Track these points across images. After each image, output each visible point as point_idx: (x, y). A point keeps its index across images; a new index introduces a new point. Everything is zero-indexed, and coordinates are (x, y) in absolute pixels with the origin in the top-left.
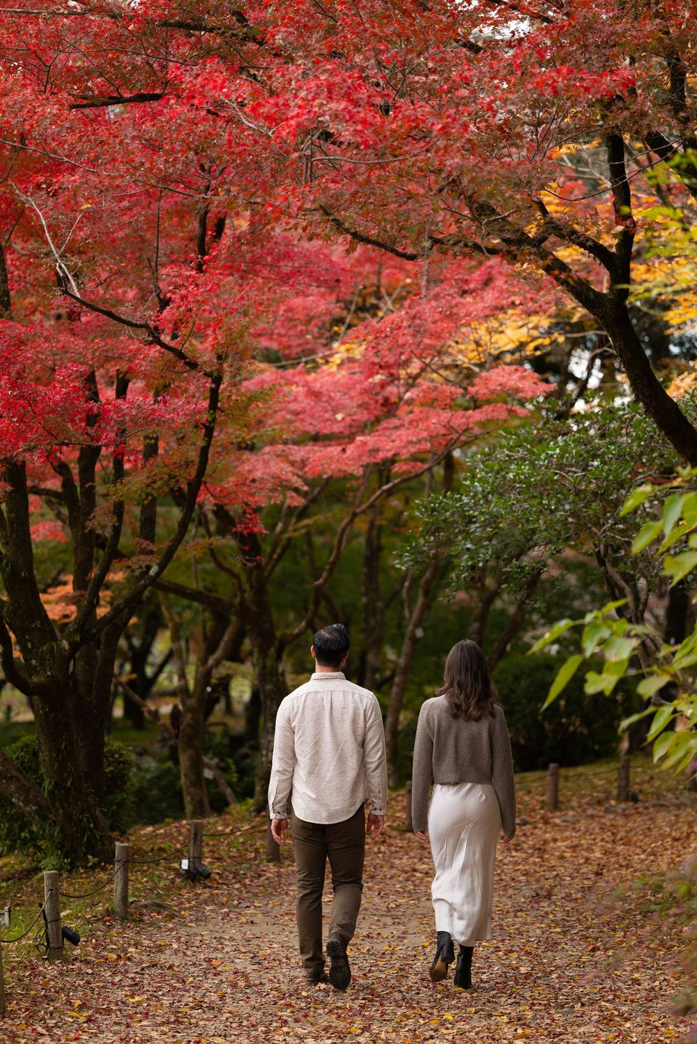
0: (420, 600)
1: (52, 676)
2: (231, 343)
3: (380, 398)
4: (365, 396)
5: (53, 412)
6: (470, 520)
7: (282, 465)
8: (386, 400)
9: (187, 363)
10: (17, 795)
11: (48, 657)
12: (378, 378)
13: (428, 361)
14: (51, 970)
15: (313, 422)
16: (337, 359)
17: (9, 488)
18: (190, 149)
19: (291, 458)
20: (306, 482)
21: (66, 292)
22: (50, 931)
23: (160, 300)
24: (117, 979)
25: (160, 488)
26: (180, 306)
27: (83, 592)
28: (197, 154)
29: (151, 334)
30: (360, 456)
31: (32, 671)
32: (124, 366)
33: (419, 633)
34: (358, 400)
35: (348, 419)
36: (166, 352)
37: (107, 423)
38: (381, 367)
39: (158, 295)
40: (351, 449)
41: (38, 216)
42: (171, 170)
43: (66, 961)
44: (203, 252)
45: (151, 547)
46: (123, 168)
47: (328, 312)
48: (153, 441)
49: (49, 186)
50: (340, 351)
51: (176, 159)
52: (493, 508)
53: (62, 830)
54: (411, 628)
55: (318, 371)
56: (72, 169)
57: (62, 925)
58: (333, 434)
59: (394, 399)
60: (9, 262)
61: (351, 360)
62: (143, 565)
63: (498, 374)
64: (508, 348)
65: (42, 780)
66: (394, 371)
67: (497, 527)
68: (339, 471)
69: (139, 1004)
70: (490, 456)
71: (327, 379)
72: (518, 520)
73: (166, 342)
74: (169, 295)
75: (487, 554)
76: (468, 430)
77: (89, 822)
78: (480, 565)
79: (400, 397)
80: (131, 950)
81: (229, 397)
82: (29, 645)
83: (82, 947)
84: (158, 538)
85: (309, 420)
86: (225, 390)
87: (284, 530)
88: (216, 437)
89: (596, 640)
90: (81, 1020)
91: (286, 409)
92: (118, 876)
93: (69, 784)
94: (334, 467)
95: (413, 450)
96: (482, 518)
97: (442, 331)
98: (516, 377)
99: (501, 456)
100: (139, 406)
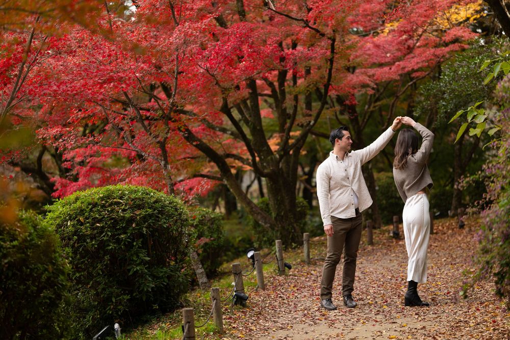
1: (273, 169)
2: (338, 24)
3: (406, 46)
4: (399, 45)
5: (267, 57)
6: (444, 93)
7: (364, 77)
8: (409, 46)
9: (320, 34)
10: (261, 220)
11: (270, 162)
12: (404, 37)
13: (425, 28)
14: (281, 278)
16: (387, 30)
17: (250, 91)
19: (368, 74)
20: (376, 84)
21: (269, 8)
22: (280, 264)
23: (308, 9)
24: (307, 280)
25: (313, 88)
26: (316, 11)
27: (283, 134)
29: (305, 23)
30: (398, 71)
31: (265, 167)
32: (294, 37)
34: (396, 47)
35: (392, 56)
36: (312, 30)
37: (289, 60)
38: (405, 32)
39: (307, 7)
40: (393, 68)
43: (287, 275)
45: (310, 113)
47: (381, 10)
48: (308, 68)
50: (388, 27)
52: (453, 86)
55: (379, 36)
57: (284, 262)
58: (386, 63)
59: (412, 46)
61: (394, 31)
62: (308, 121)
63: (454, 31)
64: (461, 20)
65: (271, 213)
66: (411, 34)
67: (454, 94)
68: (389, 78)
69: (317, 286)
70: (452, 65)
71: (383, 39)
72: (463, 91)
73: (311, 26)
74: (311, 6)
75: (451, 106)
76: (443, 56)
77: (292, 230)
78: (449, 110)
79: (414, 45)
80: (313, 272)
81: (339, 47)
82: (263, 157)
83: (293, 272)
84: (313, 109)
85: (375, 58)
86: (337, 44)
87: (369, 108)
88: (335, 65)
89: (472, 116)
90: (294, 290)
91: (364, 53)
92: (305, 246)
93: (282, 214)
94: (387, 76)
95: (420, 65)
96: (448, 91)
97: (430, 14)
98: (461, 31)
99: (456, 65)
100: (302, 52)
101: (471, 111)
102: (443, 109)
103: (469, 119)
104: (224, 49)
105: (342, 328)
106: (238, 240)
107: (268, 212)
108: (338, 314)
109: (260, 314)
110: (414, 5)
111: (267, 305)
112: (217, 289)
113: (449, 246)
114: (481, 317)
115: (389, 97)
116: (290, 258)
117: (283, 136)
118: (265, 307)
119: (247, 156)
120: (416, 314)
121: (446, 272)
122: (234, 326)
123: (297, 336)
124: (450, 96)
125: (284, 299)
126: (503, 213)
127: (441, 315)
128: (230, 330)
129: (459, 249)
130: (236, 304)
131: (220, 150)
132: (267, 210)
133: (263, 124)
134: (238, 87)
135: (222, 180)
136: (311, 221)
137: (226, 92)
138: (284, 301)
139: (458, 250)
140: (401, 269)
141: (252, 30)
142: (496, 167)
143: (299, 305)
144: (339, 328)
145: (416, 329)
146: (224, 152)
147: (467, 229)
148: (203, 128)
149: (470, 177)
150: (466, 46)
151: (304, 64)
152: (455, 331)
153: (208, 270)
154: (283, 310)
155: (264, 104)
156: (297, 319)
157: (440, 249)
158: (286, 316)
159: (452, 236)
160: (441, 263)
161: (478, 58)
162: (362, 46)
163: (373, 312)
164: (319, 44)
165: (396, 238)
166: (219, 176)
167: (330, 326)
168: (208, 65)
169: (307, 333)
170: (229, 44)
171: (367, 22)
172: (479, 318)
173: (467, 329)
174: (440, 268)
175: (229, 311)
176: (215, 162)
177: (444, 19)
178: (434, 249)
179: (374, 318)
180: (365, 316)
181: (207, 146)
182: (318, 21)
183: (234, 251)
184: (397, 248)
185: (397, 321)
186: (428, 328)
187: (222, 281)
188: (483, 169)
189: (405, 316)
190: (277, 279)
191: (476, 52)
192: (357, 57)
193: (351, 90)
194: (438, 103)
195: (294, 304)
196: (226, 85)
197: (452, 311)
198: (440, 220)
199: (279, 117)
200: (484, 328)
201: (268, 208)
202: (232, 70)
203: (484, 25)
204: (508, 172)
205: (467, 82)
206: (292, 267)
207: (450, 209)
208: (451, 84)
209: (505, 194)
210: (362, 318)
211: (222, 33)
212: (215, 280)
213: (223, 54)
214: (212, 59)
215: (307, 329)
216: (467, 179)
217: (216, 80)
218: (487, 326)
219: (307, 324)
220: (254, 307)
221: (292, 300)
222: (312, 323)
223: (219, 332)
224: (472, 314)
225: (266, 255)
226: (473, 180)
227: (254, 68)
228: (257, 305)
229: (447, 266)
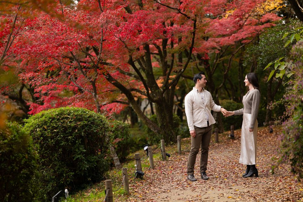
1: (159, 98)
2: (198, 12)
3: (238, 24)
4: (234, 24)
5: (156, 31)
6: (261, 52)
7: (213, 43)
8: (240, 25)
9: (187, 17)
10: (152, 128)
11: (158, 93)
12: (237, 19)
13: (250, 14)
14: (164, 162)
15: (221, 32)
16: (227, 15)
17: (146, 51)
19: (216, 41)
20: (221, 47)
21: (157, 2)
22: (163, 154)
23: (180, 2)
24: (179, 163)
25: (183, 49)
26: (185, 3)
29: (178, 11)
30: (233, 39)
31: (154, 97)
32: (172, 19)
34: (233, 25)
35: (230, 30)
36: (182, 15)
37: (169, 33)
38: (238, 16)
40: (231, 38)
43: (167, 161)
45: (182, 64)
47: (224, 3)
48: (180, 38)
50: (228, 13)
52: (266, 49)
53: (164, 136)
55: (222, 19)
57: (166, 153)
58: (226, 34)
61: (231, 15)
62: (180, 69)
63: (267, 16)
64: (271, 9)
65: (158, 124)
66: (241, 17)
67: (267, 53)
68: (228, 44)
69: (185, 167)
70: (265, 36)
71: (225, 20)
72: (272, 51)
73: (182, 13)
74: (182, 1)
75: (265, 60)
76: (261, 30)
77: (170, 133)
78: (264, 63)
79: (243, 24)
80: (183, 159)
81: (199, 25)
82: (153, 91)
83: (171, 159)
84: (183, 62)
85: (220, 31)
86: (197, 23)
87: (216, 61)
88: (196, 36)
89: (277, 66)
90: (172, 169)
91: (214, 29)
92: (178, 143)
93: (165, 124)
94: (227, 42)
95: (246, 36)
96: (264, 51)
97: (253, 5)
98: (271, 16)
99: (268, 36)
100: (176, 28)
101: (277, 63)
102: (260, 62)
103: (276, 68)
104: (130, 26)
105: (200, 192)
106: (138, 140)
108: (197, 183)
109: (151, 183)
111: (156, 178)
112: (126, 169)
113: (264, 143)
114: (282, 185)
115: (228, 55)
116: (169, 150)
117: (165, 78)
118: (154, 179)
119: (144, 90)
120: (244, 184)
121: (262, 159)
122: (136, 190)
123: (173, 197)
124: (264, 54)
125: (165, 175)
126: (295, 123)
127: (259, 184)
128: (133, 193)
130: (137, 177)
131: (128, 86)
132: (156, 122)
133: (154, 71)
134: (138, 49)
135: (129, 104)
136: (182, 129)
137: (131, 52)
138: (166, 176)
139: (269, 146)
140: (235, 157)
141: (147, 15)
142: (292, 96)
143: (174, 178)
144: (198, 192)
145: (244, 192)
146: (130, 88)
147: (275, 133)
148: (117, 73)
149: (276, 102)
150: (274, 25)
151: (178, 35)
152: (267, 194)
153: (120, 158)
154: (165, 181)
155: (154, 59)
156: (173, 187)
158: (166, 185)
159: (266, 137)
160: (259, 154)
161: (281, 32)
162: (213, 25)
163: (218, 183)
164: (187, 23)
165: (232, 139)
166: (127, 102)
168: (121, 36)
169: (179, 195)
170: (133, 23)
171: (215, 10)
172: (282, 186)
173: (274, 192)
175: (133, 182)
176: (125, 93)
177: (261, 8)
179: (219, 186)
180: (214, 185)
181: (120, 84)
182: (186, 9)
183: (136, 146)
184: (233, 144)
185: (233, 187)
186: (251, 192)
187: (129, 164)
188: (284, 97)
189: (237, 185)
190: (161, 163)
191: (280, 28)
192: (209, 31)
193: (206, 51)
194: (257, 59)
195: (172, 178)
196: (131, 47)
197: (265, 182)
199: (163, 67)
200: (284, 192)
201: (156, 121)
202: (135, 39)
203: (285, 12)
204: (299, 99)
205: (274, 46)
206: (171, 156)
207: (264, 121)
208: (265, 47)
209: (297, 112)
210: (212, 186)
211: (129, 17)
212: (124, 163)
213: (130, 29)
214: (123, 32)
215: (179, 192)
216: (274, 103)
217: (125, 44)
218: (286, 191)
219: (179, 190)
220: (148, 180)
221: (170, 175)
222: (182, 189)
223: (127, 194)
224: (277, 183)
225: (155, 149)
226: (278, 104)
227: (148, 37)
228: (150, 178)
229: (262, 155)
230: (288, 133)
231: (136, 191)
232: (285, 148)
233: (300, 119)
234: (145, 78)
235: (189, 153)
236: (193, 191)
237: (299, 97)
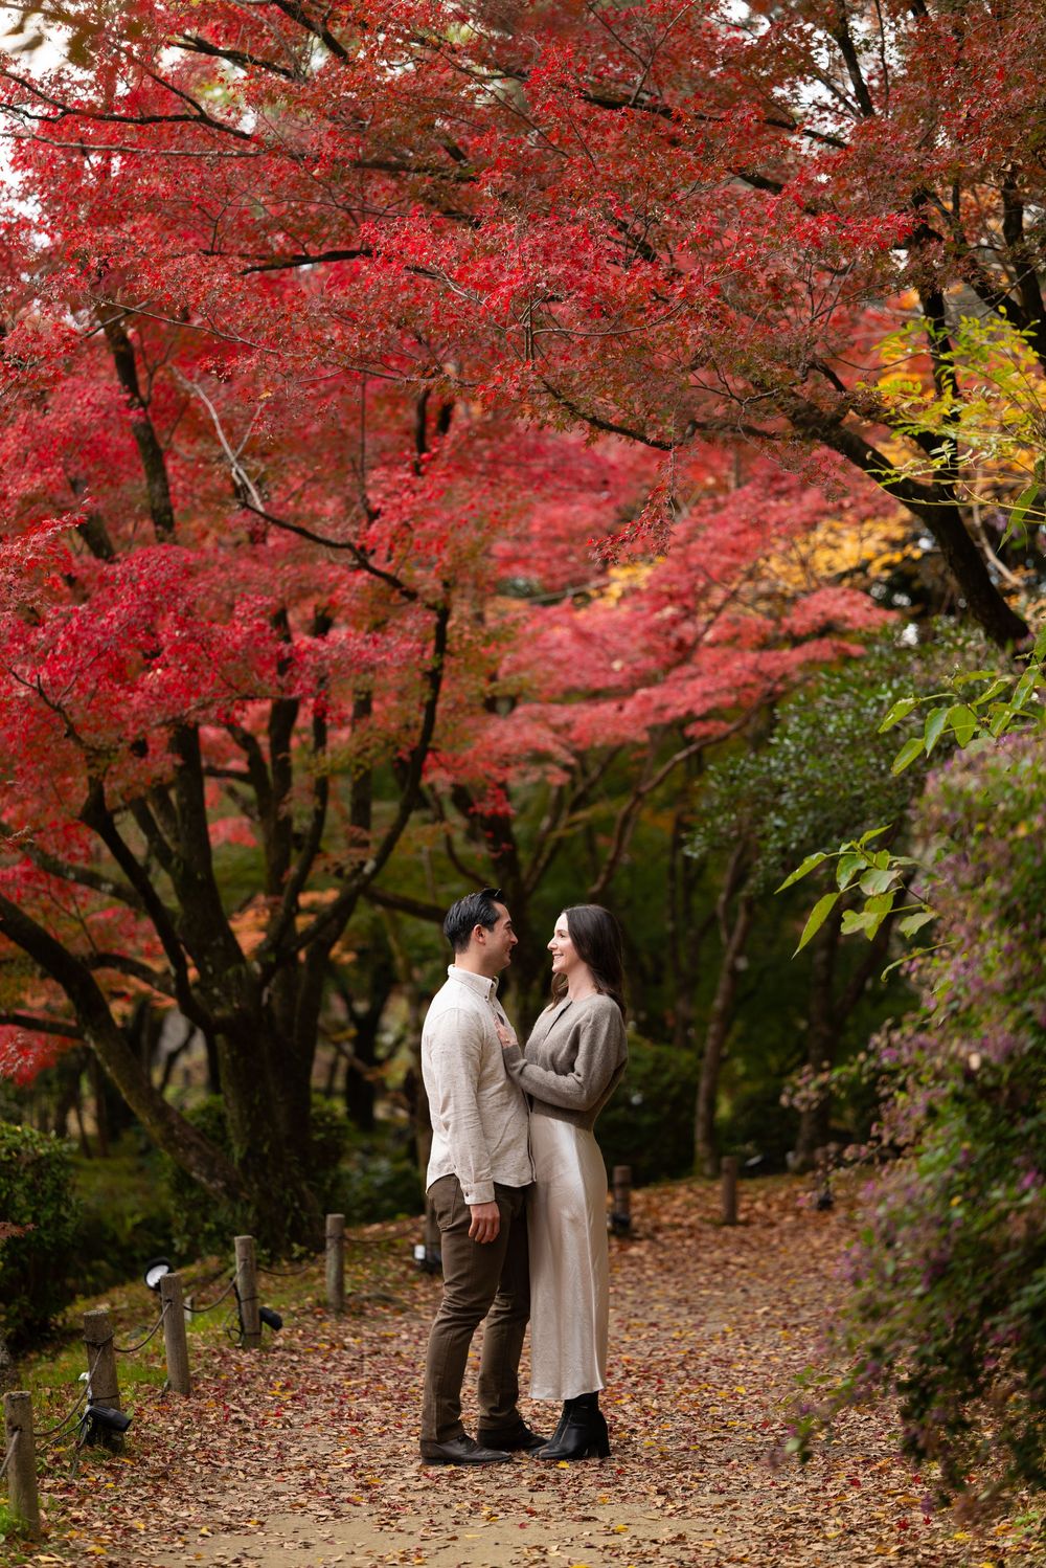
0: (741, 920)
1: (240, 1009)
2: (460, 565)
3: (673, 640)
4: (652, 636)
5: (233, 656)
6: (780, 790)
7: (539, 731)
8: (681, 641)
9: (405, 593)
10: (197, 1168)
11: (234, 984)
12: (669, 611)
13: (734, 586)
14: (246, 1358)
15: (583, 674)
16: (615, 590)
17: (178, 761)
18: (390, 322)
19: (553, 721)
20: (578, 755)
21: (245, 505)
22: (244, 1313)
23: (367, 511)
24: (329, 1365)
25: (375, 758)
26: (392, 520)
27: (278, 899)
28: (399, 327)
29: (357, 556)
30: (643, 716)
31: (215, 1002)
32: (322, 599)
33: (742, 964)
34: (642, 642)
35: (628, 669)
36: (377, 579)
37: (302, 670)
38: (671, 598)
39: (364, 507)
40: (630, 707)
41: (207, 410)
42: (367, 349)
43: (266, 1349)
44: (422, 448)
45: (365, 836)
46: (309, 348)
47: (602, 524)
48: (363, 697)
49: (220, 371)
50: (620, 578)
51: (373, 335)
52: (807, 771)
53: (258, 1212)
54: (729, 957)
55: (591, 606)
56: (248, 350)
57: (260, 1306)
58: (609, 688)
59: (690, 641)
60: (170, 471)
61: (635, 591)
62: (356, 861)
63: (819, 600)
64: (844, 568)
65: (231, 1146)
66: (689, 602)
67: (812, 796)
68: (616, 737)
69: (356, 1386)
70: (807, 705)
71: (602, 617)
72: (839, 786)
73: (377, 567)
74: (377, 506)
75: (801, 832)
76: (783, 678)
77: (293, 1200)
78: (793, 846)
79: (699, 638)
80: (348, 1340)
81: (460, 636)
82: (210, 969)
83: (286, 1338)
84: (374, 824)
85: (576, 671)
86: (454, 627)
87: (553, 827)
88: (445, 688)
89: (851, 873)
90: (284, 1398)
91: (546, 658)
92: (331, 1257)
93: (266, 1149)
94: (609, 731)
95: (710, 703)
96: (794, 786)
97: (748, 545)
98: (842, 602)
99: (820, 706)
100: (342, 647)
101: (851, 856)
102: (776, 841)
103: (843, 881)
104: (96, 626)
105: (421, 1532)
106: (129, 1223)
107: (222, 1142)
108: (413, 1483)
109: (165, 1476)
110: (701, 514)
111: (192, 1448)
112: (23, 1398)
113: (784, 1267)
114: (862, 1506)
115: (612, 793)
116: (282, 1292)
117: (276, 904)
118: (184, 1454)
119: (160, 965)
120: (660, 1492)
121: (764, 1353)
122: (76, 1514)
123: (274, 1557)
124: (798, 802)
125: (247, 1430)
126: (930, 1192)
127: (740, 1497)
128: (62, 1528)
129: (811, 1275)
130: (90, 1441)
131: (78, 941)
132: (219, 1134)
133: (216, 864)
134: (140, 748)
135: (80, 1037)
136: (366, 1172)
137: (99, 762)
138: (248, 1435)
139: (810, 1282)
140: (627, 1338)
141: (189, 572)
142: (914, 1044)
143: (293, 1451)
144: (411, 1533)
145: (655, 1541)
146: (91, 949)
147: (842, 1213)
148: (26, 869)
149: (830, 1069)
150: (856, 650)
151: (351, 683)
152: (778, 1553)
153: (20, 1322)
154: (239, 1464)
155: (228, 801)
156: (282, 1498)
157: (753, 1276)
158: (246, 1486)
159: (795, 1232)
160: (752, 1323)
161: (890, 686)
162: (536, 637)
163: (525, 1482)
164: (398, 623)
165: (620, 1237)
166: (73, 1023)
167: (383, 1525)
168: (45, 676)
169: (307, 1546)
170: (113, 612)
171: (555, 562)
172: (858, 1512)
173: (817, 1547)
174: (749, 1339)
175: (68, 1464)
176: (58, 979)
177: (792, 561)
178: (734, 1273)
179: (525, 1502)
180: (498, 1494)
181: (35, 926)
182: (398, 552)
183: (117, 1257)
184: (621, 1267)
185: (599, 1513)
186: (694, 1538)
187: (63, 1357)
188: (871, 1046)
189: (624, 1499)
190: (233, 1361)
191: (882, 668)
192: (518, 667)
193: (495, 771)
194: (761, 822)
195: (279, 1446)
196: (102, 739)
197: (773, 1484)
198: (759, 1182)
199: (267, 846)
200: (870, 1547)
201: (223, 1128)
202: (121, 694)
203: (916, 585)
204: (953, 1058)
205: (851, 760)
206: (284, 1323)
207: (791, 1147)
208: (801, 765)
209: (939, 1132)
210: (488, 1500)
211: (96, 577)
212: (41, 1354)
213: (94, 644)
214: (57, 658)
215: (308, 1533)
216: (823, 1078)
217: (68, 722)
218: (881, 1540)
219: (309, 1516)
220: (148, 1454)
221: (274, 1431)
222: (326, 1512)
223: (24, 1535)
224: (835, 1497)
225: (210, 1278)
226: (839, 1082)
227: (190, 690)
228: (159, 1445)
229: (771, 1331)
230: (890, 1245)
231: (76, 1520)
232: (870, 1325)
233: (958, 1168)
234: (172, 903)
235: (385, 1307)
236: (382, 1525)
237: (953, 1048)
